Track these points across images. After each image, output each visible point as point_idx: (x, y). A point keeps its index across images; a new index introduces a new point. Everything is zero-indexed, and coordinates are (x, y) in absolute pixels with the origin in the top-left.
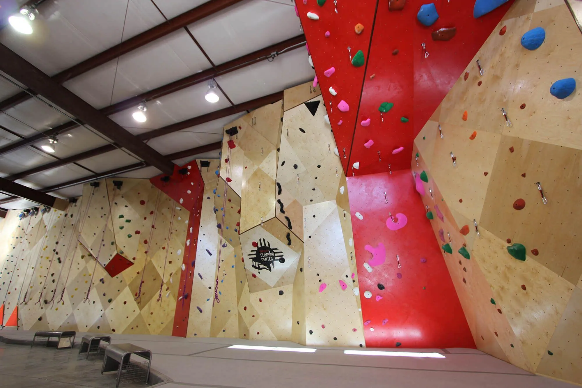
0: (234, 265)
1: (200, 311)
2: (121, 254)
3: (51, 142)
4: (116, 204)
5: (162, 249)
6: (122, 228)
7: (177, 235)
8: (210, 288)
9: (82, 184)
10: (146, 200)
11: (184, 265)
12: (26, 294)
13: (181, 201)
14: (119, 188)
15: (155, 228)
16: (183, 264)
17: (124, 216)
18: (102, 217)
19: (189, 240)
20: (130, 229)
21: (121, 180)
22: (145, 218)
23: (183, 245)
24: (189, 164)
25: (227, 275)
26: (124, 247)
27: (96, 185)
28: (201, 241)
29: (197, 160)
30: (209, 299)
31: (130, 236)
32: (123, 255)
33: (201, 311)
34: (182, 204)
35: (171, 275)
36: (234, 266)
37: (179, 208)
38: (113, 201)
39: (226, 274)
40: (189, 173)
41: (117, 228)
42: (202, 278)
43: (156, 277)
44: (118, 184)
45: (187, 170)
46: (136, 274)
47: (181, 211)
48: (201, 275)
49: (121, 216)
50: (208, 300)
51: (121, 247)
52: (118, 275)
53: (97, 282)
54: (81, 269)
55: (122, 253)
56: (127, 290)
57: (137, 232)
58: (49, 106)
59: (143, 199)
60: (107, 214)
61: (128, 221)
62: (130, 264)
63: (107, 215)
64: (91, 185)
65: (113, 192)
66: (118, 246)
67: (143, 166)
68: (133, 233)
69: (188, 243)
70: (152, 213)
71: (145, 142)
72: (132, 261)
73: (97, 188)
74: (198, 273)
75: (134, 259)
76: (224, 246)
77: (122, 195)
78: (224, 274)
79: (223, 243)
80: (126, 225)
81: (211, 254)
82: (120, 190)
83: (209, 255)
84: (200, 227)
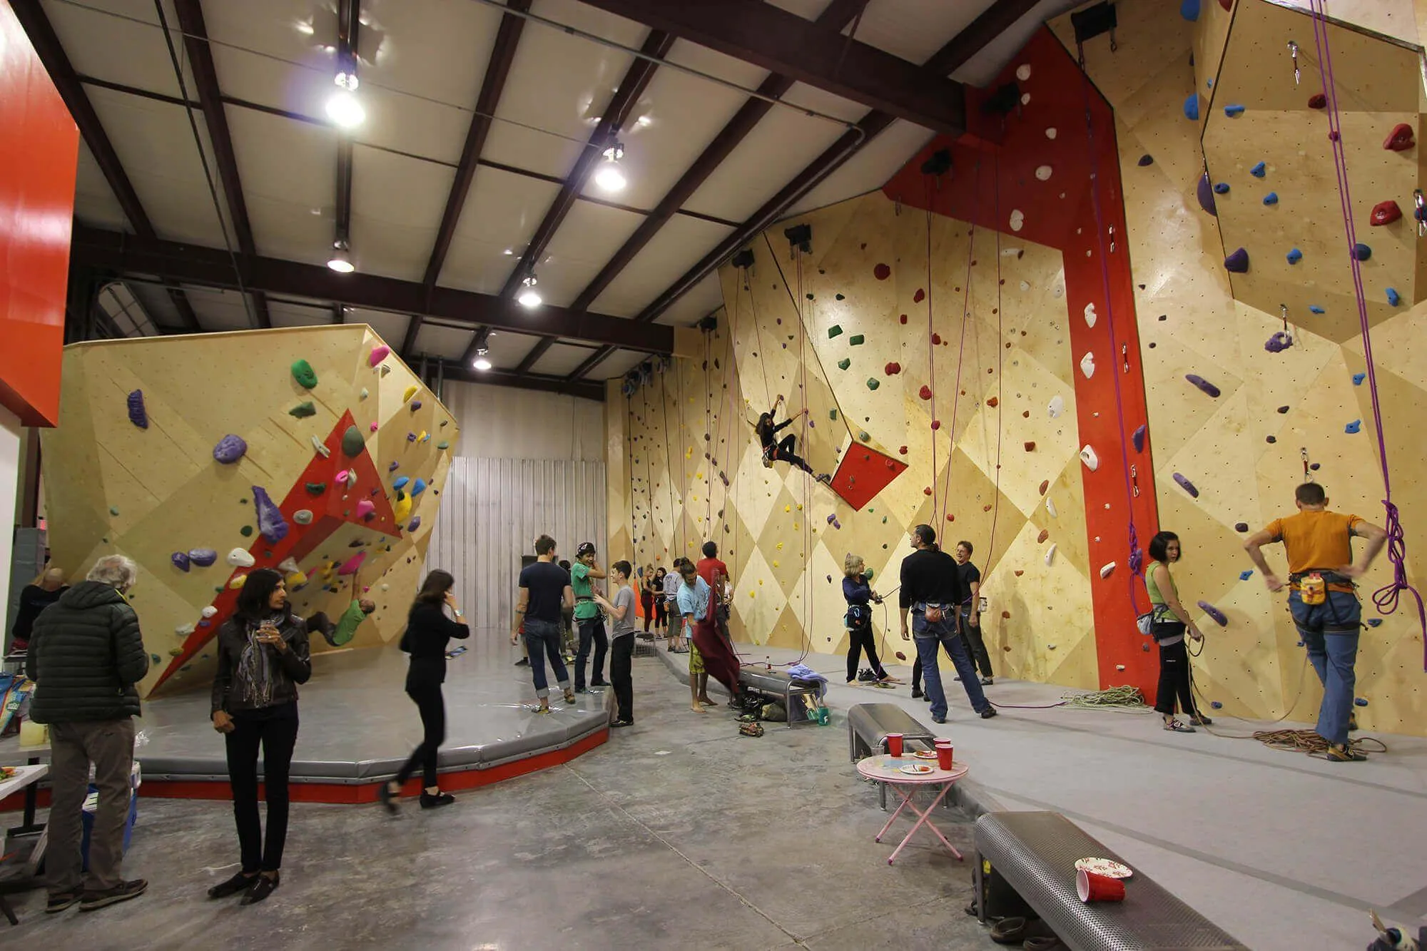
1: (1215, 618)
2: (864, 444)
3: (611, 159)
4: (810, 297)
5: (988, 408)
6: (845, 365)
7: (1031, 349)
8: (1242, 528)
9: (716, 271)
10: (890, 261)
11: (1088, 449)
13: (1017, 221)
14: (805, 248)
15: (946, 344)
16: (1082, 447)
17: (843, 329)
18: (785, 346)
19: (1090, 355)
20: (869, 362)
21: (803, 220)
22: (904, 320)
23: (1064, 379)
24: (1019, 58)
25: (1321, 469)
26: (867, 419)
27: (746, 259)
28: (1153, 346)
29: (1052, 24)
31: (874, 385)
32: (870, 445)
33: (1223, 619)
34: (1020, 234)
35: (1043, 488)
36: (1363, 426)
37: (1013, 252)
38: (800, 289)
39: (1316, 466)
40: (1026, 99)
41: (833, 371)
42: (1194, 493)
43: (992, 501)
44: (801, 237)
45: (1015, 88)
46: (923, 497)
47: (1024, 256)
48: (1188, 477)
49: (836, 331)
50: (1245, 577)
51: (857, 421)
52: (872, 503)
53: (822, 526)
54: (775, 495)
55: (867, 438)
57: (893, 369)
58: (566, 31)
59: (882, 261)
60: (796, 336)
61: (857, 340)
62: (896, 468)
63: (797, 339)
64: (736, 264)
65: (795, 263)
66: (849, 420)
67: (857, 143)
68: (880, 376)
69: (1088, 366)
70: (919, 296)
71: (846, 32)
72: (900, 458)
73: (750, 268)
74: (1178, 478)
75: (904, 451)
76: (1275, 346)
77: (819, 267)
78: (1306, 463)
79: (1268, 336)
80: (854, 353)
81: (1214, 392)
82: (810, 253)
83: (1205, 396)
84: (1136, 289)
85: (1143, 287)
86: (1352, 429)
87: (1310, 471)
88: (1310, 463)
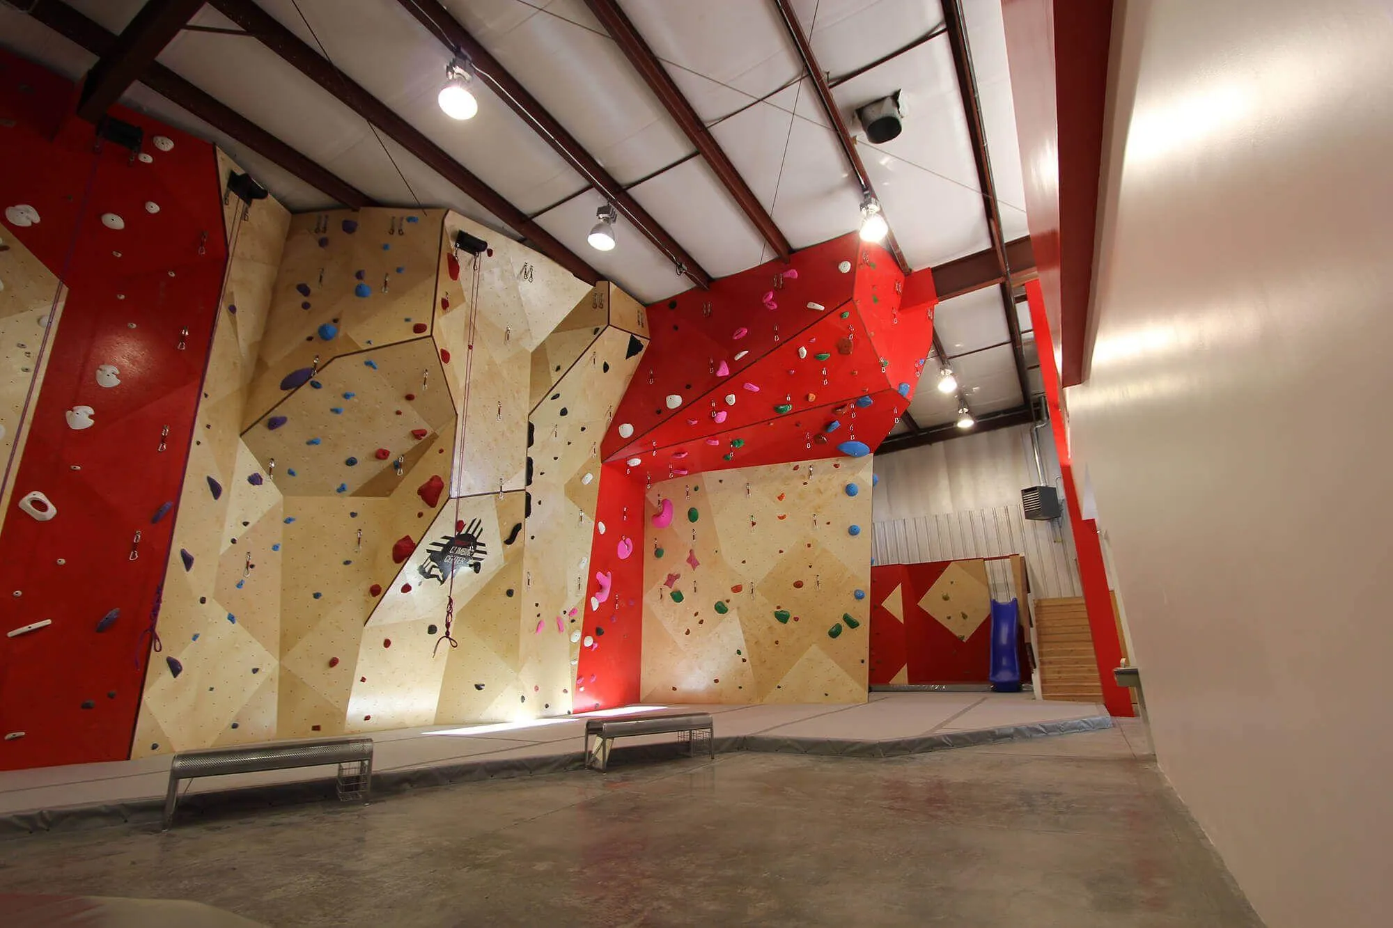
0: (279, 544)
1: (173, 670)
8: (203, 601)
13: (24, 216)
25: (254, 569)
28: (198, 444)
29: (220, 153)
30: (199, 635)
33: (176, 671)
34: (16, 231)
36: (281, 548)
39: (252, 566)
42: (188, 567)
50: (195, 638)
78: (248, 563)
81: (218, 493)
83: (211, 495)
84: (203, 395)
85: (206, 396)
86: (275, 548)
87: (249, 568)
88: (250, 564)
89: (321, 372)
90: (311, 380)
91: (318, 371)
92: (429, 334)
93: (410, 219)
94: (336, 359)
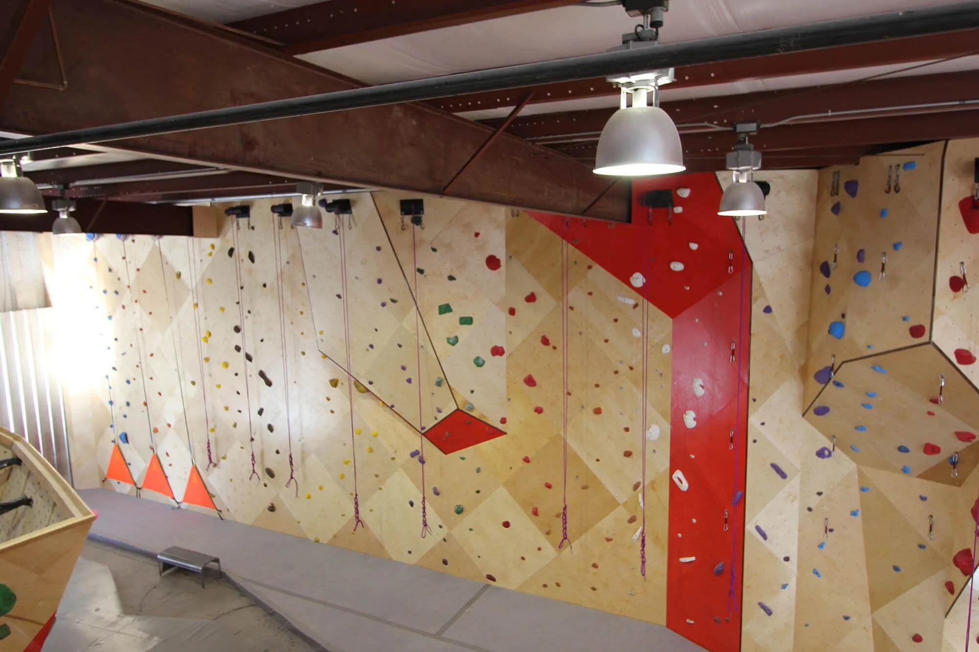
0: (858, 511)
1: (765, 611)
2: (468, 412)
4: (421, 272)
5: (592, 413)
6: (454, 341)
7: (636, 383)
8: (787, 559)
10: (501, 255)
11: (678, 474)
12: (209, 446)
13: (638, 280)
14: (418, 222)
15: (555, 347)
17: (453, 307)
18: (384, 305)
19: (692, 413)
20: (476, 342)
22: (512, 312)
23: (663, 414)
25: (834, 532)
26: (472, 392)
27: (342, 207)
28: (755, 441)
30: (787, 585)
31: (479, 363)
32: (474, 414)
33: (769, 612)
34: (637, 290)
35: (636, 486)
36: (860, 513)
37: (629, 301)
38: (409, 262)
39: (831, 530)
40: (678, 210)
41: (441, 346)
42: (764, 536)
43: (589, 484)
44: (413, 211)
46: (520, 462)
47: (639, 309)
48: (763, 529)
49: (446, 309)
50: (784, 587)
51: (463, 394)
52: (463, 453)
54: (341, 415)
55: (471, 407)
56: (501, 493)
57: (497, 351)
59: (494, 253)
60: (401, 302)
61: (467, 321)
62: (495, 432)
65: (405, 235)
66: (454, 389)
68: (486, 355)
69: (690, 419)
70: (531, 298)
72: (500, 427)
73: (343, 217)
74: (758, 529)
75: (503, 421)
76: (821, 454)
77: (431, 244)
78: (826, 528)
79: (819, 447)
80: (464, 332)
81: (783, 475)
82: (423, 229)
83: (778, 477)
84: (751, 401)
85: (754, 400)
86: (854, 514)
87: (828, 532)
88: (829, 528)
89: (838, 372)
90: (832, 381)
91: (834, 374)
92: (927, 340)
93: (907, 166)
94: (844, 365)
